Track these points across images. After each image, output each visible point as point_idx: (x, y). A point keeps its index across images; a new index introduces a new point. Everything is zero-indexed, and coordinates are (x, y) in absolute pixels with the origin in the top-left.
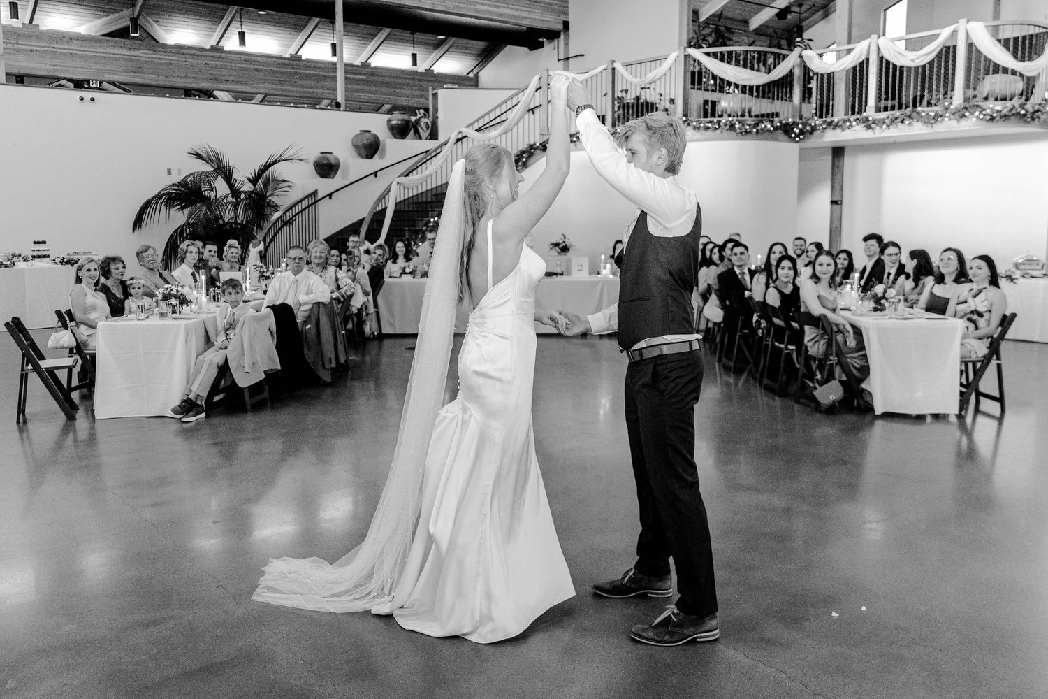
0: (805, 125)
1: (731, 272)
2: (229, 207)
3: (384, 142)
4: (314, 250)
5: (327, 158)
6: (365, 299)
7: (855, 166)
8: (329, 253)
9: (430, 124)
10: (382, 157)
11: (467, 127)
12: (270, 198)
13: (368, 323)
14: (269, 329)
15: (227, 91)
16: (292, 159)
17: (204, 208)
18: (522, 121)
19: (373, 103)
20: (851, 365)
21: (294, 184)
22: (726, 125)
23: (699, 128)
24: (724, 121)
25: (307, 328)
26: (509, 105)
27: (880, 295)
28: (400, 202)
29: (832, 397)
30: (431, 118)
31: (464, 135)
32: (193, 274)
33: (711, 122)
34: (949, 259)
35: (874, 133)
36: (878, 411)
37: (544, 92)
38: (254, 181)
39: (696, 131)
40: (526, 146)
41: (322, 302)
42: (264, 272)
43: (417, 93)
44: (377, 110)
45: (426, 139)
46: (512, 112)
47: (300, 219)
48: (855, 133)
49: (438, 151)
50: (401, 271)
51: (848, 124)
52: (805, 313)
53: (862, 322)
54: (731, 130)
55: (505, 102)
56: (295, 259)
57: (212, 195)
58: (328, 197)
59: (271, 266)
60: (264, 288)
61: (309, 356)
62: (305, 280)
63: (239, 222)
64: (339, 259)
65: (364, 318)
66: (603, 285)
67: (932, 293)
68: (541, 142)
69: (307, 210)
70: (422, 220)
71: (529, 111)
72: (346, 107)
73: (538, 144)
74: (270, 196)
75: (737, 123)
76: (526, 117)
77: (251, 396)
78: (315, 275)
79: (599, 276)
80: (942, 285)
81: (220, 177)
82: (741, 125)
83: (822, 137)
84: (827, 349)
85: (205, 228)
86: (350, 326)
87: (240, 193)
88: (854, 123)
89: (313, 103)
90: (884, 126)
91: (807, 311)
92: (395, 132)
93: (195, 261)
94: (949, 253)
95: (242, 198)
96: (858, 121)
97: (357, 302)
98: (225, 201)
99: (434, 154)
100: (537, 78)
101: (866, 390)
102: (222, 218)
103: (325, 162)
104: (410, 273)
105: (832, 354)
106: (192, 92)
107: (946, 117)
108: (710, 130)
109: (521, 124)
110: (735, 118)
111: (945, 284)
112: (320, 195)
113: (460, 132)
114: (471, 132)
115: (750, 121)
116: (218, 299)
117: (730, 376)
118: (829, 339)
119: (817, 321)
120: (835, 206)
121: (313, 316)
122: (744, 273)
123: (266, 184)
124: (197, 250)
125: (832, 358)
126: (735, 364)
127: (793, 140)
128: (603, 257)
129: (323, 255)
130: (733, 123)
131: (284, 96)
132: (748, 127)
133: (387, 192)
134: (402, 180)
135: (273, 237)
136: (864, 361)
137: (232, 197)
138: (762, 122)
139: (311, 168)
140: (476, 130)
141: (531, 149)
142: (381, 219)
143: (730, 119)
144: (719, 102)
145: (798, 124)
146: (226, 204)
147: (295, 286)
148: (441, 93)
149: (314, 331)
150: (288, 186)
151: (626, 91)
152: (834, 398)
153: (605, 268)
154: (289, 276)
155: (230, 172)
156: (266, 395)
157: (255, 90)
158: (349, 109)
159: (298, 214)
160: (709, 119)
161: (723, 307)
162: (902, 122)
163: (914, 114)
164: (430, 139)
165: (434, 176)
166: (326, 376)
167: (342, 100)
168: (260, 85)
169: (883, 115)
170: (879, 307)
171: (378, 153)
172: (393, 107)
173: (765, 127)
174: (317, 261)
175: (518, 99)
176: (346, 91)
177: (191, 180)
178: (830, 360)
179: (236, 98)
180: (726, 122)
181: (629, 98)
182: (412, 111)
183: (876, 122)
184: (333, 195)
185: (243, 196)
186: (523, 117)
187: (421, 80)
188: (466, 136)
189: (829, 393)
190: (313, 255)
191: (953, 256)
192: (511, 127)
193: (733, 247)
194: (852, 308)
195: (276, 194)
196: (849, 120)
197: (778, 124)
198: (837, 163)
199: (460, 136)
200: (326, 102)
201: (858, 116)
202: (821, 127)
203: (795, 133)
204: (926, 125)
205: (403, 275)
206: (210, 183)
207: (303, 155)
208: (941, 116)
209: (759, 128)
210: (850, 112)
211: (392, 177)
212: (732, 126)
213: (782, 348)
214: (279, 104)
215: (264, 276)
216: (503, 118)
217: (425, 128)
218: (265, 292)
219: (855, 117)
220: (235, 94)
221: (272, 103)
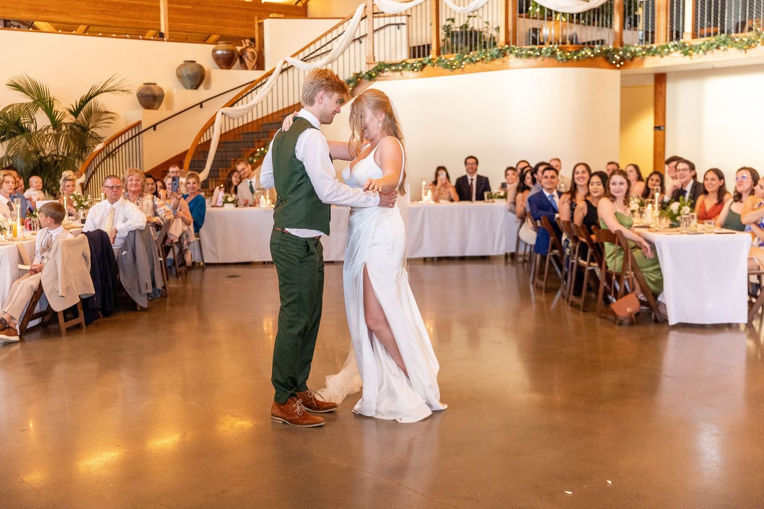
0: (625, 52)
1: (541, 194)
2: (50, 139)
3: (209, 72)
4: (129, 179)
5: (150, 89)
6: (186, 228)
7: (676, 91)
8: (145, 181)
9: (256, 54)
10: (207, 87)
11: (293, 56)
12: (93, 130)
13: (189, 252)
14: (83, 254)
15: (49, 22)
16: (114, 90)
17: (24, 140)
18: (347, 50)
19: (199, 33)
20: (646, 278)
21: (118, 115)
22: (547, 52)
23: (521, 56)
24: (545, 48)
25: (123, 254)
26: (335, 33)
27: (675, 212)
28: (226, 133)
29: (629, 310)
30: (257, 48)
31: (289, 65)
32: (9, 204)
33: (532, 49)
34: (743, 177)
35: (691, 58)
36: (672, 321)
37: (369, 20)
38: (75, 113)
39: (518, 59)
40: (352, 75)
41: (138, 229)
42: (82, 201)
43: (244, 23)
44: (204, 41)
45: (253, 69)
46: (337, 41)
47: (124, 150)
48: (674, 60)
49: (263, 81)
50: (223, 200)
51: (666, 50)
52: (604, 230)
53: (656, 237)
54: (552, 57)
55: (331, 31)
56: (112, 187)
57: (33, 126)
58: (152, 128)
59: (89, 196)
60: (82, 217)
61: (125, 280)
62: (122, 208)
63: (60, 154)
64: (154, 186)
65: (185, 247)
66: (424, 212)
67: (730, 211)
68: (367, 71)
69: (130, 141)
70: (248, 151)
71: (354, 40)
72: (170, 38)
73: (364, 73)
74: (92, 127)
75: (558, 50)
76: (352, 46)
77: (66, 320)
78: (132, 203)
79: (421, 202)
80: (739, 203)
81: (40, 109)
82: (561, 52)
83: (642, 62)
84: (624, 264)
85: (25, 160)
86: (170, 256)
87: (61, 125)
88: (672, 50)
89: (138, 33)
90: (701, 52)
91: (605, 228)
92: (220, 61)
93: (11, 191)
94: (743, 171)
95: (63, 130)
96: (676, 48)
97: (176, 230)
98: (45, 133)
99: (260, 84)
100: (362, 7)
101: (662, 303)
102: (43, 150)
103: (149, 93)
104: (232, 202)
105: (628, 270)
106: (12, 23)
107: (758, 42)
108: (532, 57)
109: (346, 53)
110: (556, 46)
111: (741, 202)
112: (144, 127)
113: (285, 62)
114: (296, 62)
115: (571, 48)
116: (34, 227)
117: (542, 296)
118: (625, 254)
119: (614, 237)
120: (659, 132)
121: (129, 244)
122: (553, 196)
123: (89, 115)
124: (13, 180)
125: (628, 272)
126: (546, 283)
127: (613, 67)
128: (424, 183)
129: (139, 183)
130: (554, 50)
131: (109, 27)
132: (569, 54)
133: (212, 122)
134: (227, 110)
135: (96, 169)
136: (659, 274)
137: (54, 129)
138: (582, 49)
139: (134, 98)
140: (302, 60)
141: (357, 78)
142: (206, 150)
143: (551, 46)
144: (540, 30)
145: (619, 51)
146: (47, 136)
147: (112, 214)
148: (267, 23)
149: (130, 256)
150: (112, 118)
151: (453, 20)
152: (631, 310)
153: (426, 194)
154: (106, 204)
155: (50, 104)
156: (81, 319)
157: (78, 21)
158: (173, 39)
159: (121, 145)
160: (531, 47)
161: (537, 229)
162: (718, 48)
163: (729, 40)
164: (256, 69)
165: (260, 106)
166: (142, 302)
167: (165, 31)
168: (82, 16)
169: (699, 41)
170: (675, 224)
171: (203, 83)
172: (221, 36)
173: (586, 54)
174: (133, 189)
175: (343, 27)
176: (169, 21)
177: (10, 112)
178: (627, 275)
179: (57, 29)
180: (547, 49)
181: (456, 27)
182: (237, 40)
183: (693, 48)
184: (157, 126)
185: (64, 128)
186: (349, 46)
187: (249, 10)
188: (292, 66)
189: (627, 306)
190: (129, 183)
191: (747, 174)
192: (336, 57)
193: (545, 169)
194: (651, 226)
195: (99, 125)
196: (667, 47)
197: (599, 51)
198: (659, 89)
199: (285, 66)
200: (152, 32)
201: (676, 43)
202: (640, 54)
203: (616, 60)
204: (740, 50)
205: (225, 204)
206: (30, 115)
207: (125, 85)
208: (754, 42)
209: (580, 55)
210: (668, 39)
211: (218, 108)
212: (553, 53)
213: (585, 265)
214: (100, 34)
215: (83, 205)
216: (329, 47)
217: (250, 58)
218: (83, 221)
219: (672, 44)
220: (57, 24)
221: (94, 34)
